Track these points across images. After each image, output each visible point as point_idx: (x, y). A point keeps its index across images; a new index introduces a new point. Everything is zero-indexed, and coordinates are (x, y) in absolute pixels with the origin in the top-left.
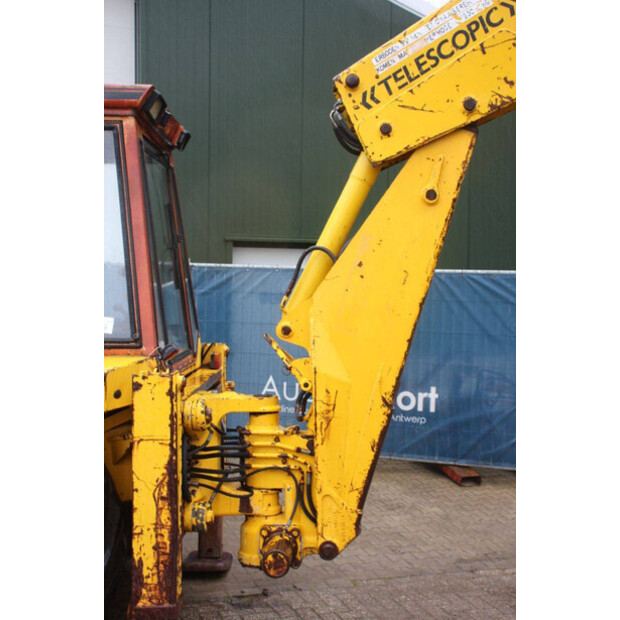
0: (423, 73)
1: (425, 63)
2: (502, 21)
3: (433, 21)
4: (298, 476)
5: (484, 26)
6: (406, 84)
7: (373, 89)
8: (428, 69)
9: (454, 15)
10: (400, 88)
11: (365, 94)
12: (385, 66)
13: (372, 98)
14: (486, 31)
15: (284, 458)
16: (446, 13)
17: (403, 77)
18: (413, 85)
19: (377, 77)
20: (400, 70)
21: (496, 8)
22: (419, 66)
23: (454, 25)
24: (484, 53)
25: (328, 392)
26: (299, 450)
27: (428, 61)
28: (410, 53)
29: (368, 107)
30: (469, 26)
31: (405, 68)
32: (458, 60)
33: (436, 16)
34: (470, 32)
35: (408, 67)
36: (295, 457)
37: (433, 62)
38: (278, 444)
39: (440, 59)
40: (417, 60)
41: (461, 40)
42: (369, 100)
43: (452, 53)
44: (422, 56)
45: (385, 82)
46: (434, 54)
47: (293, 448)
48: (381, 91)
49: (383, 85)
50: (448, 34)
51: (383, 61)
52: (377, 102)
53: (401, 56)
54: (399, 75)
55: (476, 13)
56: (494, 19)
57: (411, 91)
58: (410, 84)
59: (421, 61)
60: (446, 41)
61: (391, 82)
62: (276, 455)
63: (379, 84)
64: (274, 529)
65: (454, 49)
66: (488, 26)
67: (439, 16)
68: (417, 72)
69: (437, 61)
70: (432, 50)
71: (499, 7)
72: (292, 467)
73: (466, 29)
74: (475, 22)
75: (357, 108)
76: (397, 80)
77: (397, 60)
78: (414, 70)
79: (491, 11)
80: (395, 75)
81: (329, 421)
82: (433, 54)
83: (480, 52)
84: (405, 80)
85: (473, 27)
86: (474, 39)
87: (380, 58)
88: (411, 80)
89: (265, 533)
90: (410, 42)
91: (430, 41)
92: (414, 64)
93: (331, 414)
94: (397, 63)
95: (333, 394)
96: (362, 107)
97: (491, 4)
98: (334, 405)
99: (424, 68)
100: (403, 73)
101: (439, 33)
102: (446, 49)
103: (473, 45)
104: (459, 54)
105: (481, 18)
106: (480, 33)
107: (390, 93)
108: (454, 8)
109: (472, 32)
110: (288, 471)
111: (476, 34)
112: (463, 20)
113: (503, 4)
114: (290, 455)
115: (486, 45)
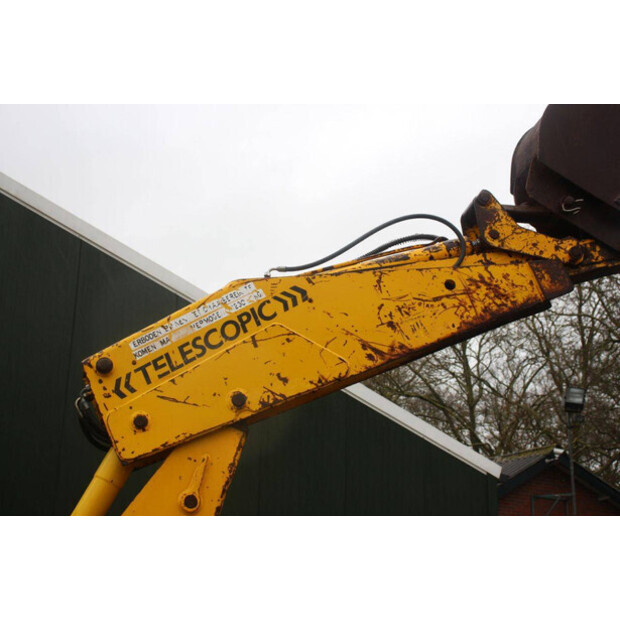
0: (187, 362)
1: (190, 351)
2: (275, 315)
3: (201, 308)
5: (256, 318)
6: (168, 373)
7: (128, 376)
8: (194, 359)
9: (225, 304)
10: (160, 376)
11: (118, 381)
12: (144, 352)
13: (127, 385)
14: (258, 324)
16: (215, 301)
17: (164, 365)
18: (175, 375)
19: (134, 363)
20: (161, 357)
21: (268, 302)
22: (184, 354)
23: (224, 314)
24: (256, 346)
27: (194, 349)
28: (174, 339)
29: (122, 396)
30: (240, 317)
31: (167, 355)
32: (227, 351)
34: (241, 322)
35: (171, 355)
37: (199, 351)
39: (208, 349)
40: (181, 348)
41: (231, 330)
42: (123, 388)
43: (221, 343)
44: (187, 344)
45: (143, 369)
48: (137, 380)
49: (141, 372)
50: (217, 323)
51: (143, 346)
52: (133, 390)
53: (163, 343)
54: (160, 363)
56: (267, 312)
57: (173, 381)
58: (172, 373)
59: (186, 349)
60: (214, 330)
61: (150, 370)
63: (136, 371)
65: (223, 340)
66: (259, 319)
68: (180, 361)
69: (204, 353)
70: (199, 338)
71: (273, 301)
73: (236, 320)
74: (246, 314)
75: (109, 396)
76: (157, 367)
77: (159, 346)
78: (177, 358)
79: (263, 304)
80: (155, 362)
82: (199, 343)
83: (251, 345)
84: (167, 368)
85: (245, 318)
86: (245, 331)
87: (139, 342)
88: (173, 369)
90: (174, 327)
91: (196, 329)
92: (177, 352)
94: (159, 349)
96: (114, 396)
97: (264, 297)
99: (189, 356)
100: (164, 361)
101: (207, 321)
102: (214, 339)
103: (244, 337)
104: (229, 345)
105: (252, 310)
106: (251, 325)
107: (149, 381)
108: (224, 297)
109: (244, 324)
111: (247, 325)
112: (234, 310)
113: (276, 298)
115: (257, 338)
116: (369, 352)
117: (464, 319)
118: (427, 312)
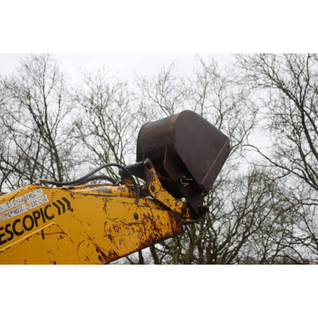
1: (4, 234)
2: (53, 216)
3: (12, 201)
5: (43, 216)
8: (5, 241)
9: (25, 201)
14: (44, 221)
16: (20, 198)
21: (50, 205)
23: (25, 209)
24: (44, 238)
27: (6, 233)
30: (34, 213)
32: (27, 239)
33: (13, 198)
34: (34, 218)
37: (9, 236)
39: (14, 235)
41: (28, 223)
43: (22, 232)
44: (2, 228)
46: (10, 229)
50: (20, 215)
55: (39, 205)
56: (49, 213)
60: (19, 220)
65: (23, 228)
66: (45, 217)
67: (16, 199)
69: (12, 236)
70: (9, 225)
71: (52, 205)
73: (32, 215)
74: (37, 212)
79: (47, 207)
83: (40, 236)
85: (37, 215)
86: (37, 225)
91: (8, 217)
97: (47, 202)
99: (3, 239)
101: (15, 212)
102: (19, 226)
103: (36, 230)
104: (27, 234)
105: (41, 209)
106: (40, 221)
108: (26, 195)
109: (36, 219)
111: (38, 221)
112: (31, 208)
113: (54, 204)
115: (44, 232)
116: (100, 254)
117: (142, 241)
118: (126, 232)
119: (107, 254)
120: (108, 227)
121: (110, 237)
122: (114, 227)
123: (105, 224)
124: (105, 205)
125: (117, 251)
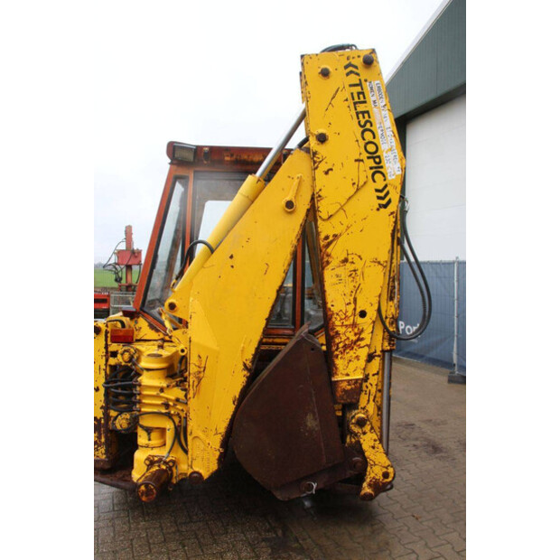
0: (357, 114)
1: (364, 117)
2: (374, 181)
3: (392, 133)
4: (177, 420)
5: (376, 168)
6: (353, 99)
7: (358, 74)
8: (358, 118)
9: (391, 150)
10: (352, 94)
11: (356, 67)
12: (371, 88)
13: (351, 72)
14: (371, 168)
15: (167, 406)
16: (394, 144)
17: (359, 98)
18: (351, 103)
19: (366, 81)
20: (364, 98)
21: (385, 180)
22: (363, 113)
23: (383, 147)
24: (356, 160)
25: (199, 356)
26: (178, 400)
27: (364, 120)
28: (375, 109)
29: (346, 67)
30: (379, 157)
31: (365, 102)
32: (357, 141)
33: (394, 136)
34: (374, 156)
35: (364, 105)
36: (175, 405)
37: (362, 123)
38: (162, 394)
39: (362, 129)
40: (368, 112)
41: (371, 148)
42: (351, 69)
43: (364, 139)
44: (369, 117)
45: (360, 84)
46: (368, 126)
47: (173, 398)
48: (354, 79)
49: (358, 82)
50: (378, 141)
51: (375, 89)
52: (347, 74)
53: (374, 102)
54: (361, 96)
55: (386, 165)
56: (378, 176)
57: (347, 100)
58: (352, 102)
59: (366, 115)
60: (374, 138)
61: (359, 89)
62: (160, 402)
63: (360, 80)
64: (156, 459)
65: (367, 141)
66: (374, 170)
68: (359, 109)
69: (361, 126)
70: (371, 125)
71: (385, 183)
72: (172, 412)
73: (377, 154)
74: (380, 162)
75: (348, 59)
76: (359, 93)
77: (374, 98)
78: (361, 108)
79: (384, 176)
80: (363, 93)
81: (200, 380)
83: (357, 157)
84: (356, 100)
85: (377, 160)
86: (368, 158)
87: (379, 87)
88: (355, 104)
89: (148, 462)
90: (383, 112)
91: (378, 126)
92: (366, 109)
93: (201, 375)
94: (370, 98)
95: (204, 359)
96: (348, 62)
97: (389, 178)
98: (205, 368)
99: (360, 116)
100: (362, 99)
101: (382, 135)
102: (368, 136)
103: (364, 155)
104: (362, 143)
105: (382, 167)
106: (371, 163)
107: (351, 86)
108: (396, 151)
109: (374, 158)
110: (169, 416)
111: (372, 160)
112: (385, 154)
113: (386, 186)
114: (171, 403)
115: (361, 163)
116: (331, 238)
117: (335, 316)
118: (347, 291)
119: (329, 250)
120: (356, 259)
121: (346, 261)
122: (355, 271)
123: (359, 257)
124: (379, 263)
125: (330, 267)
